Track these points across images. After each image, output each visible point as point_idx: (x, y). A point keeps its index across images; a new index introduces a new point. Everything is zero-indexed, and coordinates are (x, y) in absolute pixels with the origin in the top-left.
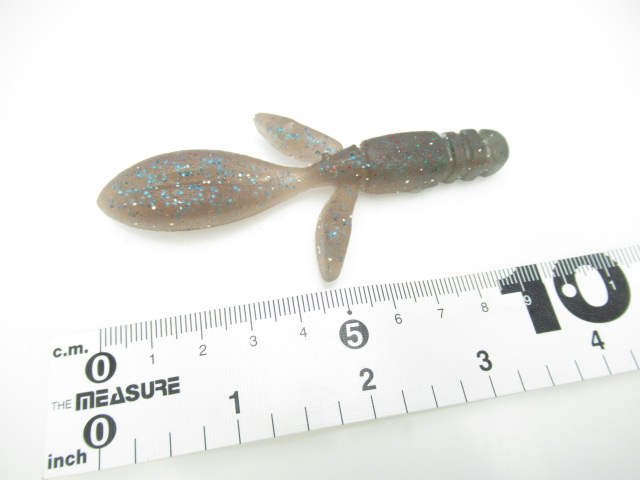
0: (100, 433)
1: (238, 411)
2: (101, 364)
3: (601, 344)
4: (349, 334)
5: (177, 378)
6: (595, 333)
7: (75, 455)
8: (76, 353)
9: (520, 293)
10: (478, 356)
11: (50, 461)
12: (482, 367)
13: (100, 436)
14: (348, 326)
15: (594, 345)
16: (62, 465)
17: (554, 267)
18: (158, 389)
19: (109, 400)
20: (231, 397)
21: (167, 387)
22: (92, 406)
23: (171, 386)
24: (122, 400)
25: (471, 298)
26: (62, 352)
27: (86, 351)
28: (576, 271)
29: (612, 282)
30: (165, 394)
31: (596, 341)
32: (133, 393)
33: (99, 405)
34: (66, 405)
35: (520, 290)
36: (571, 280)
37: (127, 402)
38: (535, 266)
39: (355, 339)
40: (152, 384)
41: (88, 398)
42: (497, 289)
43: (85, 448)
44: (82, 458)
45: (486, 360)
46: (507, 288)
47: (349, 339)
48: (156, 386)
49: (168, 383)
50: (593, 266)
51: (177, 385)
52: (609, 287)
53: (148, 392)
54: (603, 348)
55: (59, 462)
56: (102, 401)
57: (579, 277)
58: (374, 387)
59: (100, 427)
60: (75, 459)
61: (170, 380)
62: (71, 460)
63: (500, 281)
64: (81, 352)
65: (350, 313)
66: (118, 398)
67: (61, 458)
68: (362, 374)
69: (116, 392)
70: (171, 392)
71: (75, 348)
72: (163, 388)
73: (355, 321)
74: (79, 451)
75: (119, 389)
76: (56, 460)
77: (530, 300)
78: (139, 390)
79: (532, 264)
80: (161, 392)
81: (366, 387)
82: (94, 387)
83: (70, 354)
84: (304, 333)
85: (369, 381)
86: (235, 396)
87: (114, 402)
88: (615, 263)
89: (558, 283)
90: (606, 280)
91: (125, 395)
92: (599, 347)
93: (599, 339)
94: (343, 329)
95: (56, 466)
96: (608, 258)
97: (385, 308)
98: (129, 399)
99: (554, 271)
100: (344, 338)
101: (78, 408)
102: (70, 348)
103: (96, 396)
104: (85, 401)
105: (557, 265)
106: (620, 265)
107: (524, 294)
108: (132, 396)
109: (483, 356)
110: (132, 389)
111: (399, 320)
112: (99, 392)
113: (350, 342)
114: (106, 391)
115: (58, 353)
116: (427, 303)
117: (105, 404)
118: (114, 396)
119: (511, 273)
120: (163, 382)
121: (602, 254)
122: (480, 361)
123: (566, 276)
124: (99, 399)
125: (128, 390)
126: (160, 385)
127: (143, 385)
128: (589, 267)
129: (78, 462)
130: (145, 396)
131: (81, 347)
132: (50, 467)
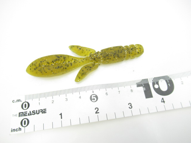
0: (25, 123)
1: (62, 118)
2: (25, 105)
3: (164, 102)
4: (93, 98)
5: (46, 109)
6: (163, 99)
7: (18, 129)
8: (19, 101)
9: (142, 87)
10: (129, 104)
11: (12, 130)
12: (129, 108)
13: (25, 124)
14: (93, 96)
15: (162, 102)
16: (15, 131)
17: (153, 79)
18: (40, 112)
19: (27, 114)
20: (60, 115)
21: (43, 111)
22: (23, 116)
23: (44, 111)
24: (31, 115)
25: (128, 88)
26: (15, 101)
27: (21, 101)
28: (159, 81)
29: (169, 84)
30: (42, 113)
31: (163, 101)
32: (34, 113)
33: (25, 116)
34: (16, 115)
35: (142, 86)
36: (158, 83)
37: (32, 115)
38: (147, 79)
39: (94, 99)
40: (39, 110)
41: (22, 114)
42: (136, 86)
43: (21, 127)
44: (20, 129)
45: (131, 106)
46: (139, 85)
47: (93, 99)
48: (40, 111)
49: (43, 110)
50: (164, 79)
51: (46, 111)
52: (168, 85)
53: (38, 112)
54: (164, 103)
55: (14, 130)
56: (26, 115)
57: (160, 82)
58: (99, 113)
59: (25, 121)
60: (18, 130)
61: (44, 109)
62: (17, 130)
63: (137, 83)
64: (20, 101)
65: (93, 92)
66: (30, 114)
67: (15, 129)
68: (95, 109)
69: (29, 112)
70: (44, 113)
71: (18, 100)
72: (42, 112)
73: (94, 94)
74: (19, 128)
75: (30, 112)
76: (13, 130)
77: (145, 89)
78: (36, 112)
79: (146, 78)
80: (41, 113)
81: (96, 113)
82: (24, 111)
83: (17, 102)
84: (80, 97)
85: (97, 111)
86: (61, 114)
87: (29, 115)
88: (171, 79)
89: (154, 84)
90: (167, 83)
91: (32, 113)
92: (163, 103)
93: (163, 100)
94: (91, 97)
95: (13, 131)
96: (169, 77)
97: (103, 91)
98: (33, 114)
99: (153, 81)
100: (91, 99)
101: (19, 116)
102: (17, 100)
103: (24, 113)
104: (21, 115)
105: (154, 79)
106: (172, 79)
107: (143, 87)
108: (34, 114)
109: (130, 104)
110: (34, 112)
111: (107, 94)
112: (25, 112)
113: (93, 100)
114: (27, 112)
115: (14, 101)
116: (115, 89)
117: (27, 115)
118: (29, 113)
119: (140, 81)
120: (42, 110)
121: (167, 76)
122: (129, 106)
123: (156, 82)
124: (25, 114)
125: (33, 112)
126: (41, 111)
127: (37, 111)
128: (163, 79)
129: (19, 130)
130: (37, 114)
131: (20, 100)
132: (12, 131)
